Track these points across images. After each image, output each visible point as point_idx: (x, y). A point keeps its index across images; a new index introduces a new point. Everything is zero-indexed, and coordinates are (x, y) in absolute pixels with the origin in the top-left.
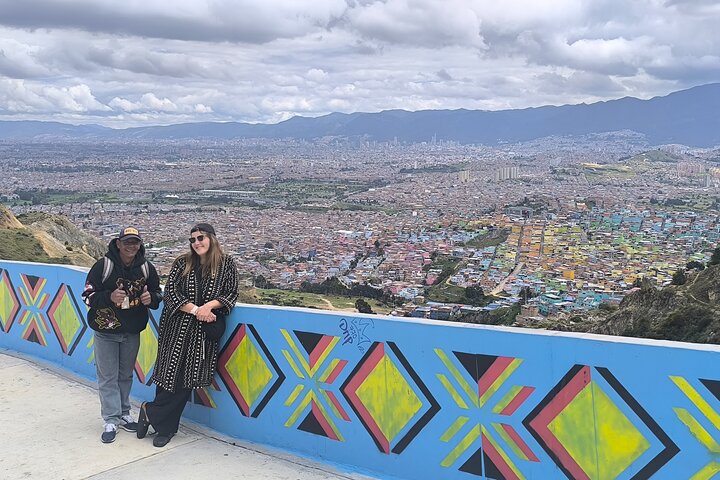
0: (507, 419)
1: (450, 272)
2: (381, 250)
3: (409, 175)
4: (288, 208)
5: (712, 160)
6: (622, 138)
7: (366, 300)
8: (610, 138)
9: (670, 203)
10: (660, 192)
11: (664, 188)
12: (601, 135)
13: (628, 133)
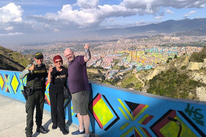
0: (144, 126)
1: (117, 63)
2: (102, 59)
3: (107, 42)
4: (82, 51)
5: (171, 36)
6: (152, 32)
7: (100, 70)
8: (149, 32)
9: (163, 45)
10: (161, 43)
11: (162, 42)
12: (147, 32)
13: (153, 31)
